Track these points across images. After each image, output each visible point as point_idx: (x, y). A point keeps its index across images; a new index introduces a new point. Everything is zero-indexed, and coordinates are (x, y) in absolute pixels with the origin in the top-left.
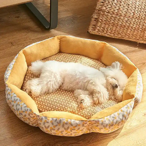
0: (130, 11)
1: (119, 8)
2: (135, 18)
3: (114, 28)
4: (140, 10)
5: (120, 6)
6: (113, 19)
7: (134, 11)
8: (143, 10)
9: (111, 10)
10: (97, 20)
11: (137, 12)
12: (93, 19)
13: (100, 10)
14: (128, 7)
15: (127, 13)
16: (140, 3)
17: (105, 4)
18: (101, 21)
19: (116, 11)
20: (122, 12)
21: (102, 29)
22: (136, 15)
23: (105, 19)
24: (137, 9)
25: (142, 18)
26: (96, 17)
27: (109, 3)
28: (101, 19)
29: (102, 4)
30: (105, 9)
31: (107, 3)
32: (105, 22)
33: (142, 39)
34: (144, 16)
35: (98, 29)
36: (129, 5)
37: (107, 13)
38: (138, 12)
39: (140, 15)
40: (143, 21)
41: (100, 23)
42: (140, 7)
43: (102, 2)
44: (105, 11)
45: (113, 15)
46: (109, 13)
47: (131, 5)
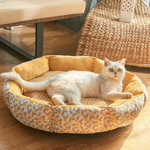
0: (116, 34)
1: (106, 32)
2: (122, 40)
3: (102, 53)
4: (126, 32)
5: (106, 30)
6: (100, 43)
7: (120, 34)
8: (129, 33)
9: (97, 34)
10: (83, 46)
11: (123, 35)
12: (79, 46)
13: (86, 35)
14: (114, 31)
15: (113, 36)
16: (125, 27)
17: (91, 29)
18: (88, 46)
19: (103, 35)
20: (109, 36)
22: (122, 37)
23: (92, 45)
24: (123, 32)
25: (129, 40)
26: (82, 43)
27: (95, 28)
28: (88, 45)
29: (88, 29)
30: (91, 34)
31: (93, 28)
32: (92, 48)
33: (130, 61)
34: (131, 38)
35: (86, 55)
36: (114, 28)
37: (93, 37)
39: (126, 38)
40: (130, 43)
41: (87, 49)
42: (126, 30)
43: (88, 28)
44: (92, 36)
45: (100, 40)
46: (95, 37)
47: (116, 29)
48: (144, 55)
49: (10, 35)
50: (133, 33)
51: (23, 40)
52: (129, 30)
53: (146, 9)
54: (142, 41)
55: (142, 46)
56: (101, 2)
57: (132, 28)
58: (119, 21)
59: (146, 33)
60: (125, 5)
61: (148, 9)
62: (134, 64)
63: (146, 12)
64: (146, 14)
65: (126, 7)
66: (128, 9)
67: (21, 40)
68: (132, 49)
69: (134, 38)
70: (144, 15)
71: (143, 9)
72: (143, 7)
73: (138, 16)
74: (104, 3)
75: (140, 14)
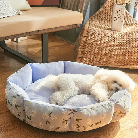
0: (111, 41)
1: (101, 40)
2: (116, 46)
3: (99, 57)
4: (118, 39)
5: (102, 37)
6: (97, 49)
7: (114, 41)
8: (121, 39)
9: (94, 41)
10: (83, 52)
12: (79, 52)
13: (85, 43)
14: (109, 38)
15: (108, 43)
16: (117, 35)
17: (89, 37)
18: (86, 52)
19: (99, 42)
20: (104, 42)
21: (88, 59)
22: (116, 43)
23: (90, 51)
24: (116, 39)
25: (121, 46)
26: (82, 50)
27: (92, 36)
29: (86, 38)
30: (89, 41)
31: (91, 36)
32: (90, 53)
34: (123, 44)
35: (85, 60)
36: (108, 36)
38: (117, 41)
39: (119, 43)
40: (123, 48)
41: (86, 55)
42: (118, 37)
43: (86, 36)
44: (90, 43)
45: (97, 46)
46: (93, 44)
47: (110, 36)
48: (134, 58)
49: (17, 46)
50: (124, 39)
51: (29, 50)
52: (121, 37)
53: (132, 20)
54: (132, 46)
55: (133, 51)
56: (94, 15)
57: (124, 36)
58: (111, 30)
59: (136, 39)
60: (116, 16)
61: (133, 20)
62: (126, 67)
63: (132, 23)
64: (132, 24)
65: (117, 17)
66: (119, 19)
67: (27, 50)
68: (124, 53)
69: (126, 44)
70: (131, 25)
71: (129, 20)
72: (129, 19)
73: (126, 26)
74: (96, 16)
75: (127, 25)
